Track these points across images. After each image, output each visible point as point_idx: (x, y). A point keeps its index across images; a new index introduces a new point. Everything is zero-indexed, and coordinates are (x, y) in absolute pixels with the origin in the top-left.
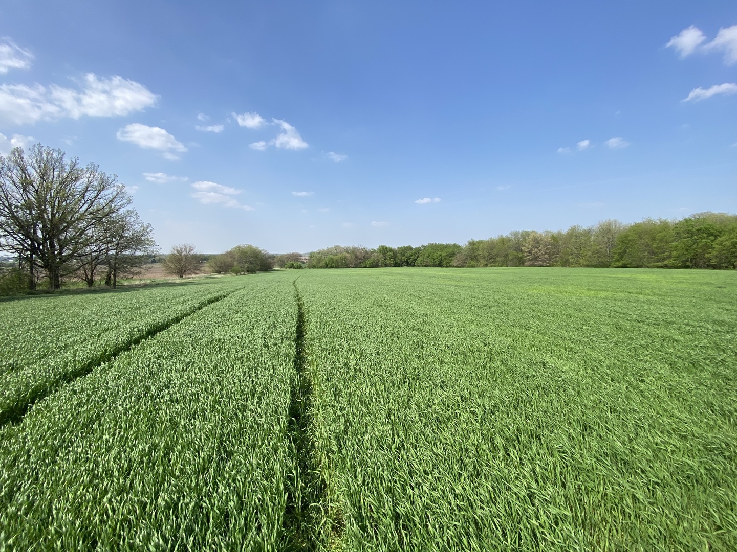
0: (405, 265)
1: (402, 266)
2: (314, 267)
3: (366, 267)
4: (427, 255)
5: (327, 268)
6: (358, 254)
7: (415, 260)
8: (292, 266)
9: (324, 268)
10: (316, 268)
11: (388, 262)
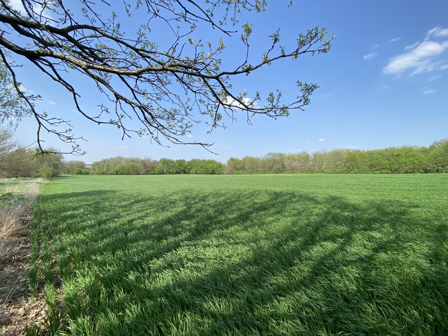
0: (182, 173)
1: (180, 173)
2: (104, 174)
3: (154, 174)
4: (200, 166)
5: (117, 174)
6: (147, 164)
7: (190, 169)
8: (80, 173)
9: (114, 174)
10: (106, 174)
11: (171, 170)
